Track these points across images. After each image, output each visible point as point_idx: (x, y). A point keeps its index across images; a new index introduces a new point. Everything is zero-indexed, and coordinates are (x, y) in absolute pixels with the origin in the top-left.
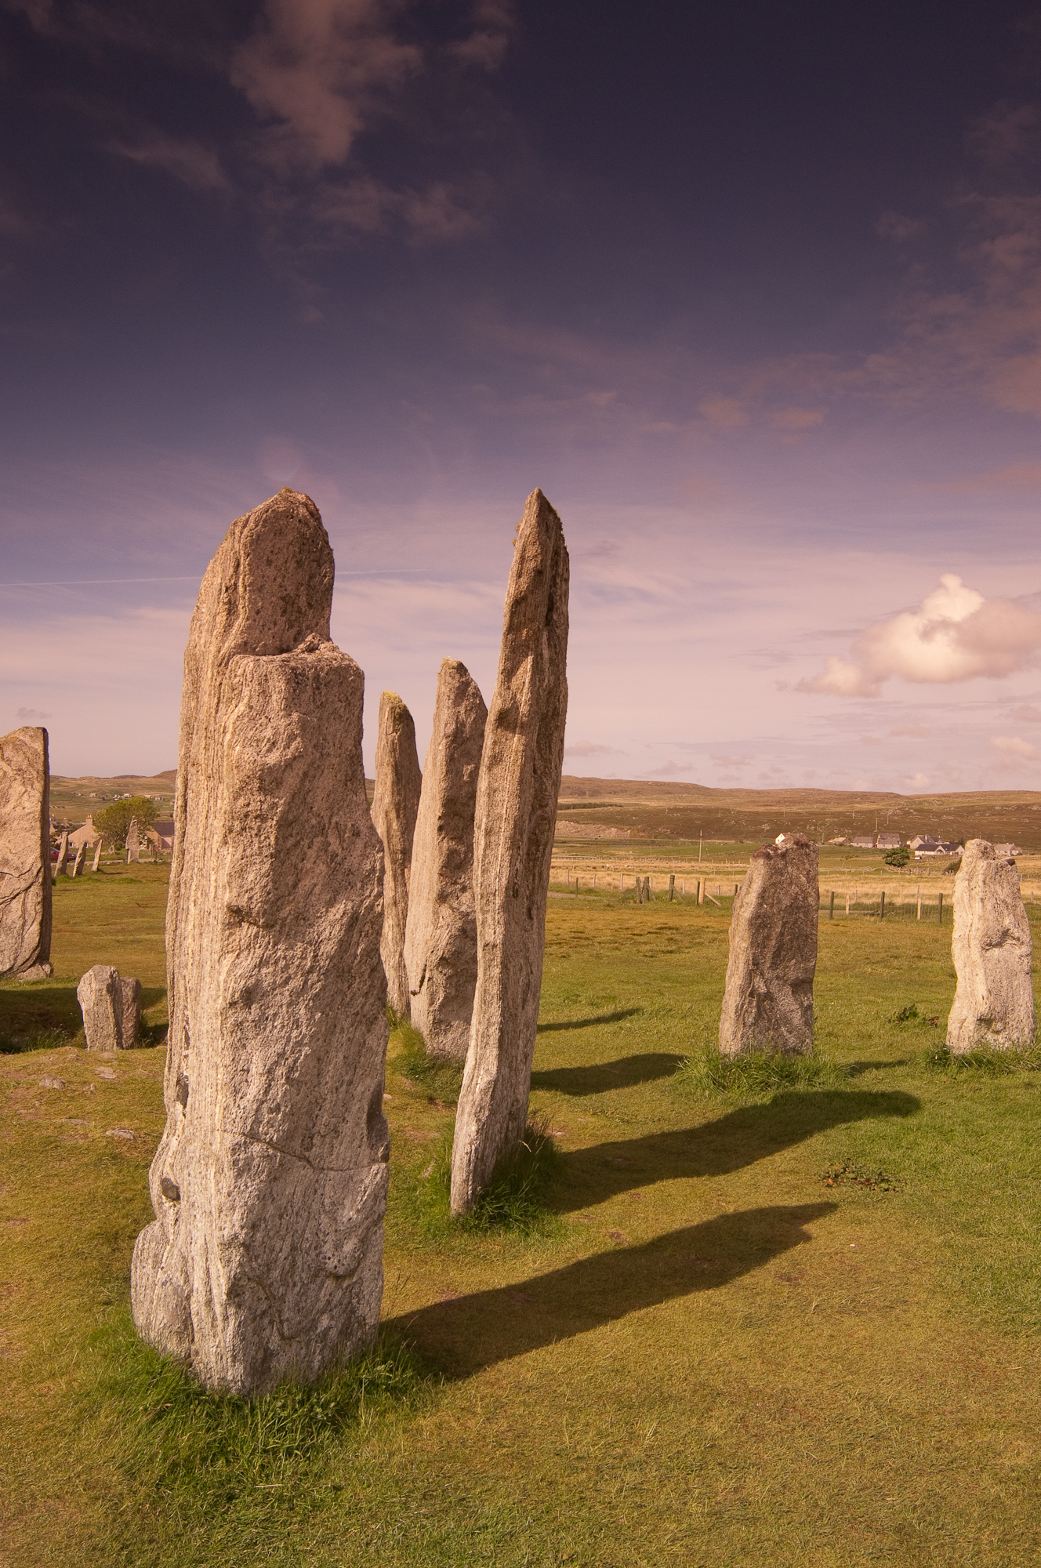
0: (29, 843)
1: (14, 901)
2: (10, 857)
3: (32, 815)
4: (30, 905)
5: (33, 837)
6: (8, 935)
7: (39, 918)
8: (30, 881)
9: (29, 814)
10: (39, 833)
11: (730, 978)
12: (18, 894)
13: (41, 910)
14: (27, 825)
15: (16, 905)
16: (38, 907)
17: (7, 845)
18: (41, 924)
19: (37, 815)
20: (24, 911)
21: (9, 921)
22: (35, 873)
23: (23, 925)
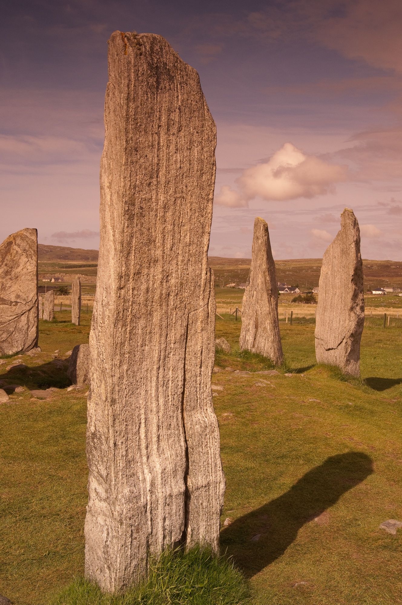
0: (30, 287)
1: (23, 316)
2: (21, 294)
3: (32, 273)
4: (31, 318)
5: (33, 284)
6: (20, 333)
7: (36, 324)
8: (31, 306)
9: (30, 272)
10: (36, 282)
12: (25, 313)
14: (30, 278)
15: (24, 318)
16: (35, 319)
17: (19, 288)
18: (37, 328)
19: (34, 272)
20: (28, 321)
21: (20, 326)
22: (34, 302)
23: (28, 328)
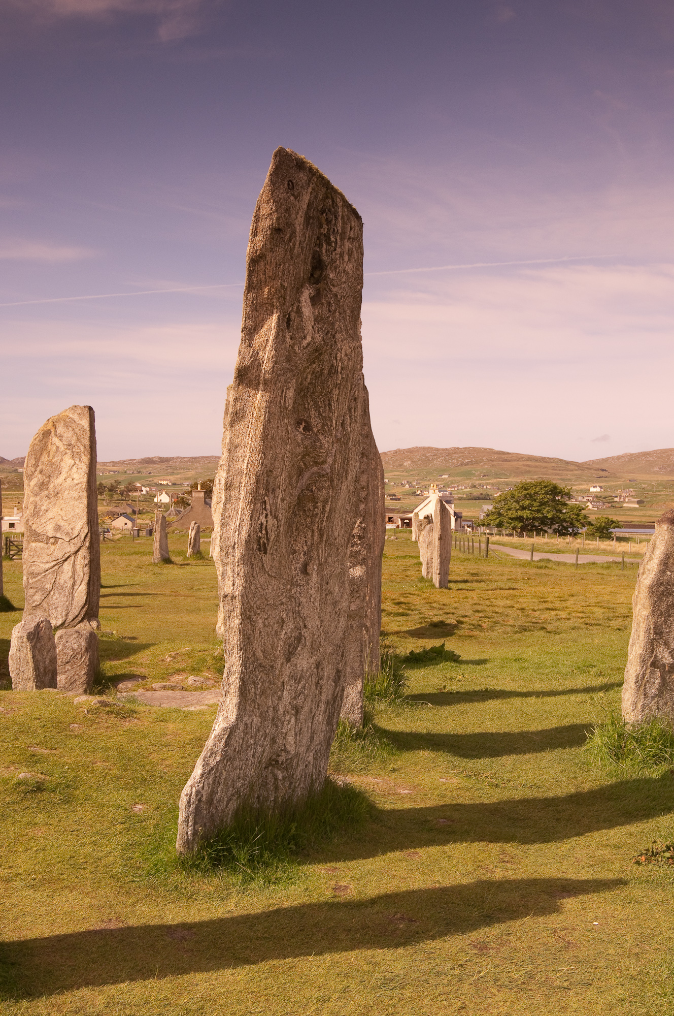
0: (77, 511)
1: (66, 563)
2: (62, 523)
3: (80, 485)
4: (79, 567)
6: (61, 593)
7: (86, 579)
8: (79, 545)
9: (78, 484)
10: (85, 501)
11: (632, 646)
12: (69, 557)
13: (88, 571)
14: (76, 495)
15: (67, 566)
16: (86, 569)
17: (60, 512)
18: (89, 584)
19: (84, 485)
20: (74, 572)
21: (62, 581)
22: (83, 538)
23: (73, 585)
